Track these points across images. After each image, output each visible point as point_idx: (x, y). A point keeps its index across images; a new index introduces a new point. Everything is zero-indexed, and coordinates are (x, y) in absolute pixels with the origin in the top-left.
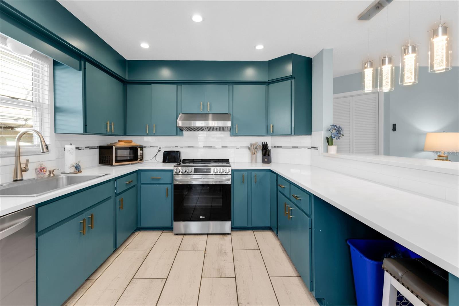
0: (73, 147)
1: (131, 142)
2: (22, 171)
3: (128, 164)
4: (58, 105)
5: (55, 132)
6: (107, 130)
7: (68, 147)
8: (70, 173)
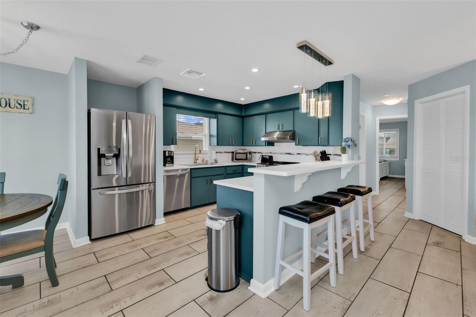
0: (215, 152)
1: (246, 149)
2: (196, 160)
3: (244, 162)
4: (211, 134)
5: (210, 145)
6: (229, 144)
7: (213, 151)
8: (213, 163)
